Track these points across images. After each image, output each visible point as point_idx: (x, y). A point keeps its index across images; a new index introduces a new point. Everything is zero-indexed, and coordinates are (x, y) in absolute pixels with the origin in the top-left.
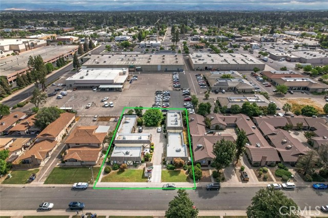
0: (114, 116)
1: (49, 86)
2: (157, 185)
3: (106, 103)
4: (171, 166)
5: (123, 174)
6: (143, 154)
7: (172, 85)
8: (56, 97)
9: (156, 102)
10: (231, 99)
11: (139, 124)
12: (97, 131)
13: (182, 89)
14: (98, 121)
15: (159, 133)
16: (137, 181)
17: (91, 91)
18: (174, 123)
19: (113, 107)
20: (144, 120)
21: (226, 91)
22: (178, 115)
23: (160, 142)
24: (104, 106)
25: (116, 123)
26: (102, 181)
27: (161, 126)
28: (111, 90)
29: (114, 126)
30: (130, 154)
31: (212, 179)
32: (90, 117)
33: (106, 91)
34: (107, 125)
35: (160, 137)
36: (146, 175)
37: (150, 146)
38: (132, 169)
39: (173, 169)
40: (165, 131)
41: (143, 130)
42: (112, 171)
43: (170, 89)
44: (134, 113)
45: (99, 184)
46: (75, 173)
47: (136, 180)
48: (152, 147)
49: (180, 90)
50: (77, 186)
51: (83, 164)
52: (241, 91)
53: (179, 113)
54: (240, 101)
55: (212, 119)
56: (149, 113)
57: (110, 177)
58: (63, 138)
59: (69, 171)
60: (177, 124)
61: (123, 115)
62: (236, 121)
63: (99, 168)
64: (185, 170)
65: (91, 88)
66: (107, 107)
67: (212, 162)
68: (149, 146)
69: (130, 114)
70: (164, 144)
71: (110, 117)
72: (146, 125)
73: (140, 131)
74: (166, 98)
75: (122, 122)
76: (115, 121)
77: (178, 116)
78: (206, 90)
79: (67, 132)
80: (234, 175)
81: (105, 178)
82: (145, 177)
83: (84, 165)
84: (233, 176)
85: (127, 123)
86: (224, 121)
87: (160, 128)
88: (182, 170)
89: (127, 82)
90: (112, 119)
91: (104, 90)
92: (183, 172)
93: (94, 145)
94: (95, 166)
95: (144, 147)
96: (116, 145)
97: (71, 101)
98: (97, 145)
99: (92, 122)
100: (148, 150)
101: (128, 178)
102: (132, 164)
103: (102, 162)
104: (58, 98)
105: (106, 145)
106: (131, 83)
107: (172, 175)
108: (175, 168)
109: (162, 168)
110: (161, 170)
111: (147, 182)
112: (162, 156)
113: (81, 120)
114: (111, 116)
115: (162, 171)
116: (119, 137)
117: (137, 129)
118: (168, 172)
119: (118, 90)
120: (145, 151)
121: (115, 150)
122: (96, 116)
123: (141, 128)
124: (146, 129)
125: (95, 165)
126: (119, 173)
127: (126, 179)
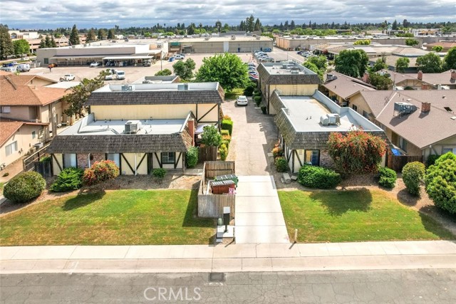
15: (244, 108)
39: (334, 187)
40: (258, 103)
64: (387, 187)
70: (264, 126)
82: (201, 219)
88: (373, 189)
101: (111, 225)
102: (143, 169)
109: (278, 184)
112: (268, 152)
115: (282, 194)
126: (73, 204)
127: (100, 229)
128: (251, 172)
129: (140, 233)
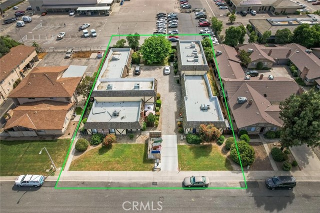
0: (97, 50)
1: (9, 10)
2: (171, 178)
3: (85, 31)
4: (194, 137)
5: (109, 153)
6: (143, 114)
7: (178, 5)
8: (15, 24)
9: (158, 28)
10: (272, 22)
11: (135, 62)
12: (66, 75)
13: (194, 11)
14: (73, 58)
15: (168, 76)
16: (135, 169)
17: (67, 16)
18: (192, 59)
19: (95, 36)
20: (142, 56)
21: (258, 13)
22: (196, 46)
23: (170, 91)
24: (83, 36)
25: (99, 61)
26: (70, 169)
27: (169, 65)
28: (95, 13)
29: (97, 66)
30: (121, 115)
31: (273, 164)
32: (61, 52)
33: (88, 16)
34: (86, 64)
35: (170, 82)
36: (150, 156)
37: (155, 100)
38: (124, 142)
39: (199, 143)
40: (176, 73)
41: (142, 72)
42: (91, 148)
43: (177, 11)
44: (127, 44)
45: (65, 174)
46: (26, 152)
47: (132, 166)
48: (158, 102)
49: (190, 12)
50: (23, 182)
51: (40, 133)
52: (279, 12)
53: (197, 43)
54: (287, 23)
55: (250, 53)
56: (149, 44)
57: (86, 159)
58: (14, 87)
59: (15, 148)
60: (197, 61)
61: (110, 48)
62: (288, 55)
63: (68, 142)
64: (220, 144)
65: (67, 12)
66: (87, 37)
67: (266, 130)
68: (152, 100)
69: (120, 46)
70: (177, 95)
71: (91, 52)
72: (146, 63)
73: (136, 74)
74: (172, 23)
75: (107, 59)
76: (98, 58)
77: (197, 48)
78: (228, 11)
79: (23, 76)
80: (310, 154)
81: (77, 161)
82: (149, 159)
83: (42, 135)
84: (310, 158)
85: (116, 60)
86: (269, 55)
87: (167, 67)
88: (214, 144)
89: (116, 4)
90: (94, 55)
91: (84, 14)
92: (217, 149)
93: (58, 100)
94: (60, 138)
95: (144, 102)
96: (97, 99)
97: (37, 30)
98: (65, 100)
99: (64, 60)
100: (152, 107)
101: (118, 162)
102: (124, 133)
103: (73, 129)
104: (19, 26)
105: (80, 98)
106: (121, 4)
107: (197, 156)
108: (201, 141)
109: (179, 140)
110: (176, 145)
111: (153, 170)
112: (176, 118)
113: (48, 56)
114: (92, 50)
115: (179, 147)
116: (102, 85)
117: (132, 69)
118: (190, 149)
119: (104, 13)
120: (146, 109)
121: (95, 109)
122: (70, 51)
123: (138, 68)
124: (145, 70)
125: (60, 135)
126: (102, 151)
127: (115, 164)
128: (168, 133)
129: (129, 166)
